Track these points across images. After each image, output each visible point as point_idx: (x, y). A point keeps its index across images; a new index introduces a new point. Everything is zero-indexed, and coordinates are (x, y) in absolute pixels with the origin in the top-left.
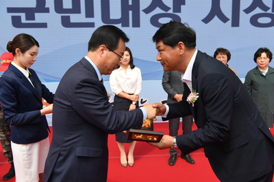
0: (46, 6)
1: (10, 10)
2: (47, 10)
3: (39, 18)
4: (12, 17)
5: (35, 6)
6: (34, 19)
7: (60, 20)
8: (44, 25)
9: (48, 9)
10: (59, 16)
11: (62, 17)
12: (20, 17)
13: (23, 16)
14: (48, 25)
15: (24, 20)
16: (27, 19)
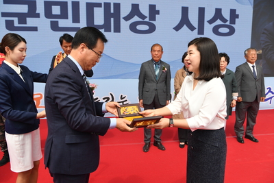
0: (37, 12)
1: (4, 15)
2: (38, 16)
3: (31, 22)
4: (6, 21)
5: (26, 12)
6: (26, 23)
7: (49, 24)
8: (35, 29)
9: (39, 14)
10: (48, 21)
11: (51, 22)
12: (13, 21)
13: (16, 20)
14: (38, 28)
15: (16, 24)
16: (19, 23)
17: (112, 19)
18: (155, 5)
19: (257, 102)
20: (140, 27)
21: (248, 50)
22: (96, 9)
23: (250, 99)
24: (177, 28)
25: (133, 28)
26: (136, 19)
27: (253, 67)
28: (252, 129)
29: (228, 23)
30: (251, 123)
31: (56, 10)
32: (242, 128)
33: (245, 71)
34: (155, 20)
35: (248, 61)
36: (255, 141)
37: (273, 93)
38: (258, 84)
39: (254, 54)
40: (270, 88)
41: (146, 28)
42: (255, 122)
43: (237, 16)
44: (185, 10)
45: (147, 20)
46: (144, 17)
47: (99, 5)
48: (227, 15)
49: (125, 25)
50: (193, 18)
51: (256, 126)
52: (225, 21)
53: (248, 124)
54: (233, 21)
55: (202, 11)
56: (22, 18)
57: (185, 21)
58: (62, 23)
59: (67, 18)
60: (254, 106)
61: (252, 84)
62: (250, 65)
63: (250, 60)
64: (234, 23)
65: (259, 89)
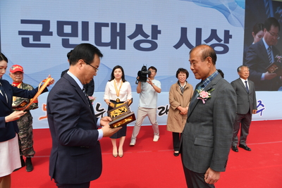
0: (50, 31)
1: (21, 33)
2: (51, 34)
3: (44, 39)
4: (23, 38)
5: (41, 30)
6: (40, 41)
7: (61, 41)
8: (48, 46)
9: (52, 32)
10: (60, 39)
11: (63, 39)
12: (28, 38)
13: (31, 37)
14: (51, 45)
15: (31, 41)
16: (34, 40)
17: (118, 38)
18: (157, 26)
19: (249, 114)
20: (143, 45)
21: (241, 67)
22: (103, 29)
23: (244, 111)
24: (177, 46)
25: (137, 45)
26: (140, 37)
27: (246, 82)
28: (245, 139)
29: (222, 42)
30: (245, 133)
31: (68, 29)
32: (236, 138)
33: (239, 86)
34: (157, 39)
35: (241, 76)
36: (248, 150)
37: (263, 106)
38: (251, 97)
39: (246, 70)
40: (260, 102)
41: (148, 45)
42: (248, 133)
43: (231, 37)
44: (184, 31)
45: (150, 38)
46: (146, 36)
47: (106, 25)
48: (221, 35)
49: (129, 43)
50: (192, 38)
51: (249, 136)
52: (220, 40)
53: (242, 134)
54: (227, 41)
55: (199, 31)
56: (37, 36)
57: (184, 40)
58: (73, 41)
59: (77, 36)
60: (247, 117)
61: (245, 97)
62: (243, 81)
63: (243, 76)
64: (228, 43)
65: (252, 102)
